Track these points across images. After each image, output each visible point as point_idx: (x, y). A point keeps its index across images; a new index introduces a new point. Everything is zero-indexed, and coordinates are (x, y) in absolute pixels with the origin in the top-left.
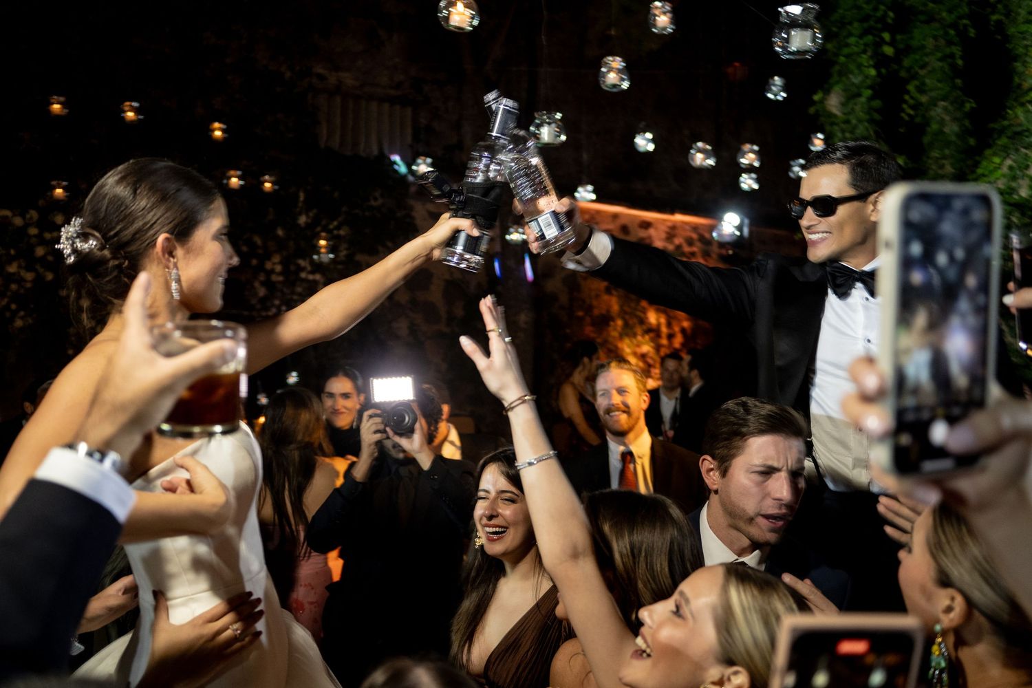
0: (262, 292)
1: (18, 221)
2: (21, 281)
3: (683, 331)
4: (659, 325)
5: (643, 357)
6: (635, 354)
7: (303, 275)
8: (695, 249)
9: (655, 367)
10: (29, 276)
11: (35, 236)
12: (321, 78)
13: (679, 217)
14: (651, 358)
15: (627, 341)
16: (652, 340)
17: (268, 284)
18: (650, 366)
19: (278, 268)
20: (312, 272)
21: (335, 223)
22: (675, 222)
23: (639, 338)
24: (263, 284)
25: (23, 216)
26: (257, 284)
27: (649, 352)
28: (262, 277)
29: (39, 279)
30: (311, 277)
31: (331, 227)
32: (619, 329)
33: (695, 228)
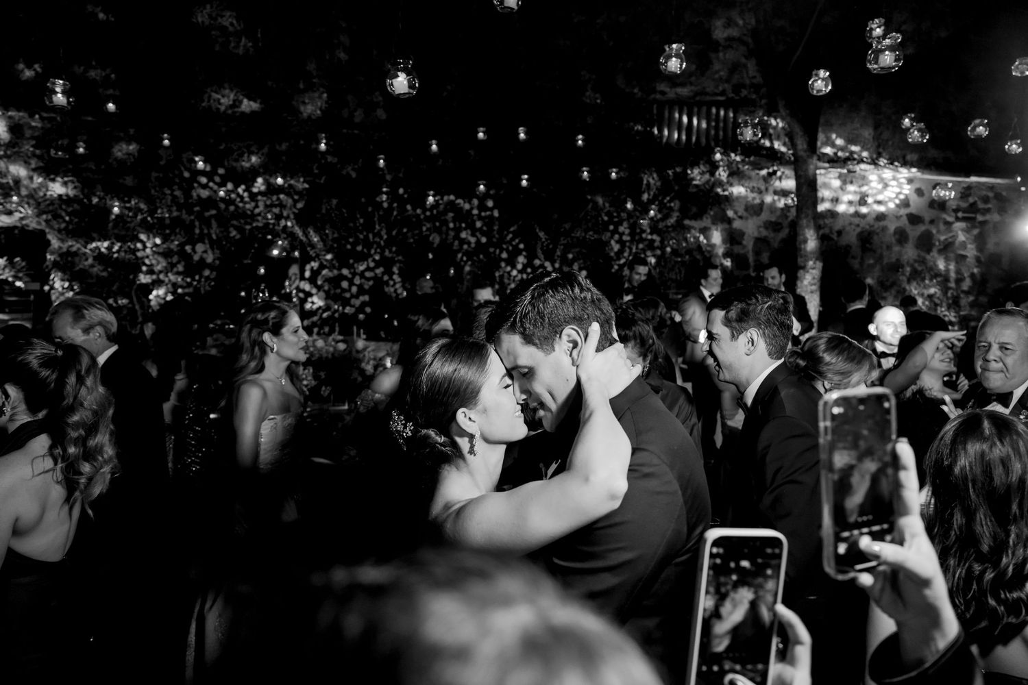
0: (616, 247)
1: (467, 206)
2: (469, 243)
3: (972, 276)
4: (947, 270)
5: (930, 297)
6: (922, 295)
7: (644, 236)
8: (990, 206)
9: (941, 307)
10: (473, 240)
11: (476, 215)
12: (663, 93)
13: (974, 179)
14: (938, 298)
15: (914, 284)
16: (938, 283)
17: (620, 241)
18: (936, 305)
19: (627, 231)
20: (651, 234)
21: (668, 198)
22: (972, 183)
23: (927, 282)
24: (617, 242)
25: (470, 202)
26: (613, 242)
27: (936, 293)
28: (617, 237)
29: (478, 242)
30: (649, 237)
31: (665, 201)
32: (908, 274)
33: (991, 187)
